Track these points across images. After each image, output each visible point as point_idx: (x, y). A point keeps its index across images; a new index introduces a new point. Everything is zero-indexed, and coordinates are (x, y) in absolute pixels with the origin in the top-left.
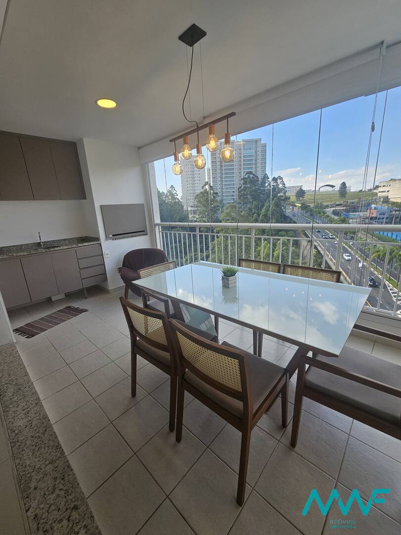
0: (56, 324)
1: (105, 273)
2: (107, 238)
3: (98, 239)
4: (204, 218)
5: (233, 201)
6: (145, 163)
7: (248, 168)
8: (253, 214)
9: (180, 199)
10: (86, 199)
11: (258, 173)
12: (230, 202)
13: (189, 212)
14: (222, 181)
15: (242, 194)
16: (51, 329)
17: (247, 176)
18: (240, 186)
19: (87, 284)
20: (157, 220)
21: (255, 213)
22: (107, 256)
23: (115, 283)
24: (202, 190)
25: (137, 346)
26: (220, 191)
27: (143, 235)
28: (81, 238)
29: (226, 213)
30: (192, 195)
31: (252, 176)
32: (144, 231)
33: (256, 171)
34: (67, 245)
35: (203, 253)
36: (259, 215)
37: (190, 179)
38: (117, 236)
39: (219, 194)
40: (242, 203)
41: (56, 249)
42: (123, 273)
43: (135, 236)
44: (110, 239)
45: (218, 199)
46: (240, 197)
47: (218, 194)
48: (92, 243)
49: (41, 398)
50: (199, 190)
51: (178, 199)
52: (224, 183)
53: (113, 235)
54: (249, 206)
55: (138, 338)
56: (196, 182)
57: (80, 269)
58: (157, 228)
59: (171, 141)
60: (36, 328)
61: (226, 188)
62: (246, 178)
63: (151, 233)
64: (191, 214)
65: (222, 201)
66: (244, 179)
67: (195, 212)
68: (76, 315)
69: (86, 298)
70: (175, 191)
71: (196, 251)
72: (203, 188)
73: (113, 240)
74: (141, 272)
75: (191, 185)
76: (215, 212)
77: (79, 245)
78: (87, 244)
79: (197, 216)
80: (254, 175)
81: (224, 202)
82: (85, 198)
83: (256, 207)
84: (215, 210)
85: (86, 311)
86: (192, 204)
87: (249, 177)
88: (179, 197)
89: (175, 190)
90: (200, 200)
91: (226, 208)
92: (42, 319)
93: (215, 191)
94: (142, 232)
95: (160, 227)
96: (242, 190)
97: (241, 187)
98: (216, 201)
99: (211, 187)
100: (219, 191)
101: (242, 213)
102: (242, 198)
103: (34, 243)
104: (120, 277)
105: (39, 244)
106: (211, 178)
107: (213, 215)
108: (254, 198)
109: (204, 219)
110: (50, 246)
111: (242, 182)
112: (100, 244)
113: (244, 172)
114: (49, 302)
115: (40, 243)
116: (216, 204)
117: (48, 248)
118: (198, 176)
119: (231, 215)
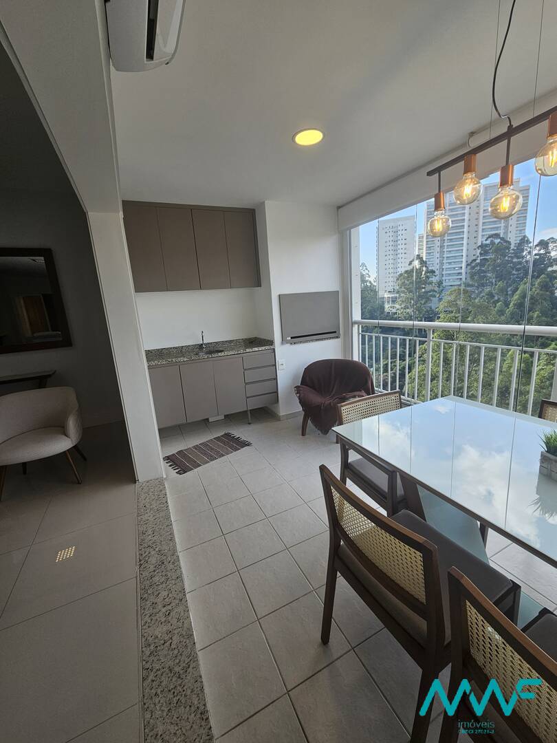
0: (212, 459)
1: (277, 392)
2: (284, 341)
3: (271, 343)
4: (408, 308)
5: (459, 283)
6: (347, 229)
7: (491, 228)
8: (495, 302)
9: (373, 282)
10: (261, 286)
11: (509, 235)
12: (455, 283)
13: (386, 300)
14: (442, 252)
15: (477, 271)
16: (207, 465)
17: (488, 242)
18: (474, 258)
19: (254, 404)
20: (357, 315)
21: (498, 301)
22: (281, 367)
23: (290, 407)
24: (409, 268)
25: (341, 559)
26: (438, 267)
27: (333, 338)
28: (250, 339)
29: (449, 302)
30: (392, 275)
31: (499, 240)
32: (335, 332)
33: (506, 233)
34: (232, 349)
35: (404, 360)
36: (507, 305)
37: (392, 252)
38: (297, 338)
39: (437, 273)
40: (476, 284)
41: (220, 354)
42: (302, 395)
43: (322, 339)
44: (287, 343)
45: (434, 279)
46: (472, 277)
47: (434, 272)
48: (263, 348)
49: (187, 589)
50: (403, 267)
51: (370, 282)
52: (445, 256)
53: (292, 338)
54: (487, 289)
55: (342, 543)
56: (399, 256)
57: (246, 384)
58: (356, 327)
59: (430, 174)
60: (189, 460)
61: (449, 263)
62: (486, 245)
63: (345, 335)
64: (388, 302)
65: (440, 283)
66: (482, 246)
67: (394, 300)
68: (237, 449)
69: (249, 424)
70: (367, 271)
71: (394, 356)
72: (410, 264)
73: (291, 344)
74: (342, 408)
75: (391, 261)
76: (428, 300)
77: (248, 350)
78: (256, 349)
79: (397, 306)
80: (502, 239)
81: (444, 284)
82: (259, 285)
83: (503, 291)
84: (427, 297)
85: (249, 444)
86: (391, 289)
87: (493, 243)
88: (371, 279)
89: (367, 269)
90: (404, 282)
91: (448, 293)
92: (196, 447)
93: (430, 268)
94: (332, 334)
95: (360, 326)
96: (477, 265)
97: (475, 260)
98: (431, 283)
99: (423, 263)
100: (435, 267)
101: (477, 301)
102: (476, 278)
103: (196, 345)
104: (298, 401)
105: (201, 346)
106: (425, 248)
107: (425, 303)
108: (500, 277)
109: (408, 310)
110: (212, 349)
111: (479, 251)
112: (274, 349)
113: (483, 236)
114: (205, 424)
115: (202, 344)
116: (429, 288)
117: (211, 352)
118: (403, 246)
119: (457, 304)
